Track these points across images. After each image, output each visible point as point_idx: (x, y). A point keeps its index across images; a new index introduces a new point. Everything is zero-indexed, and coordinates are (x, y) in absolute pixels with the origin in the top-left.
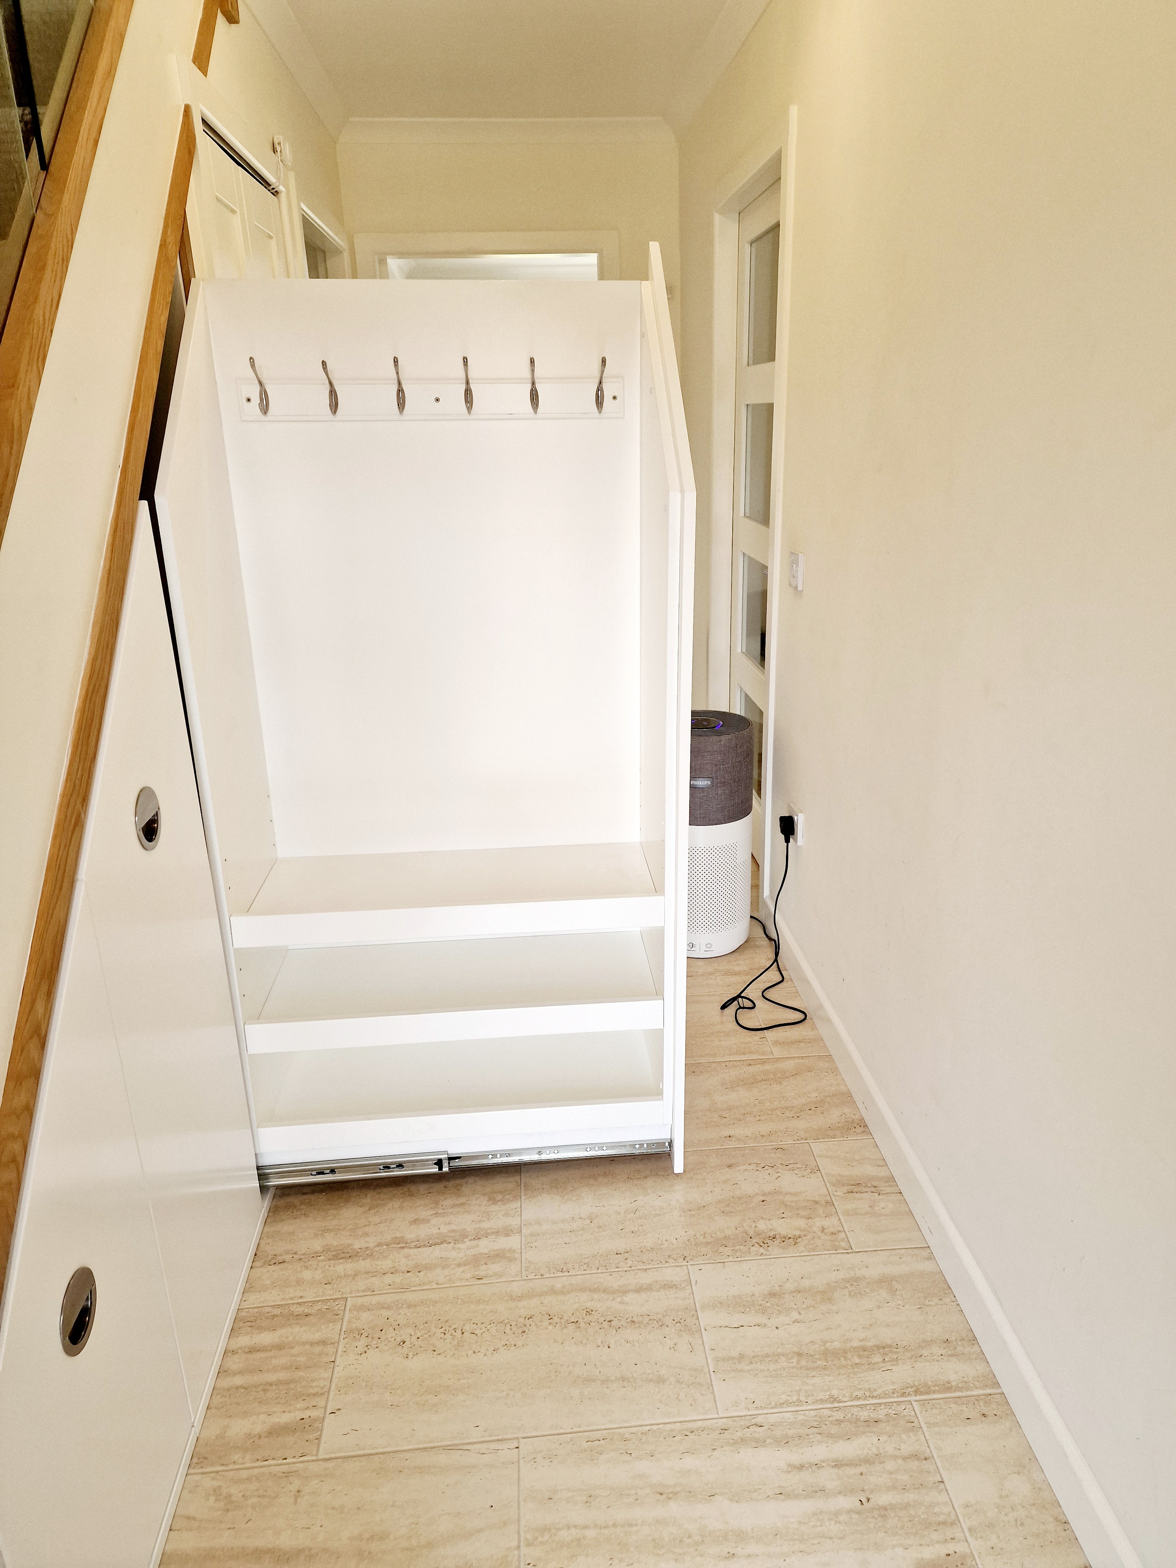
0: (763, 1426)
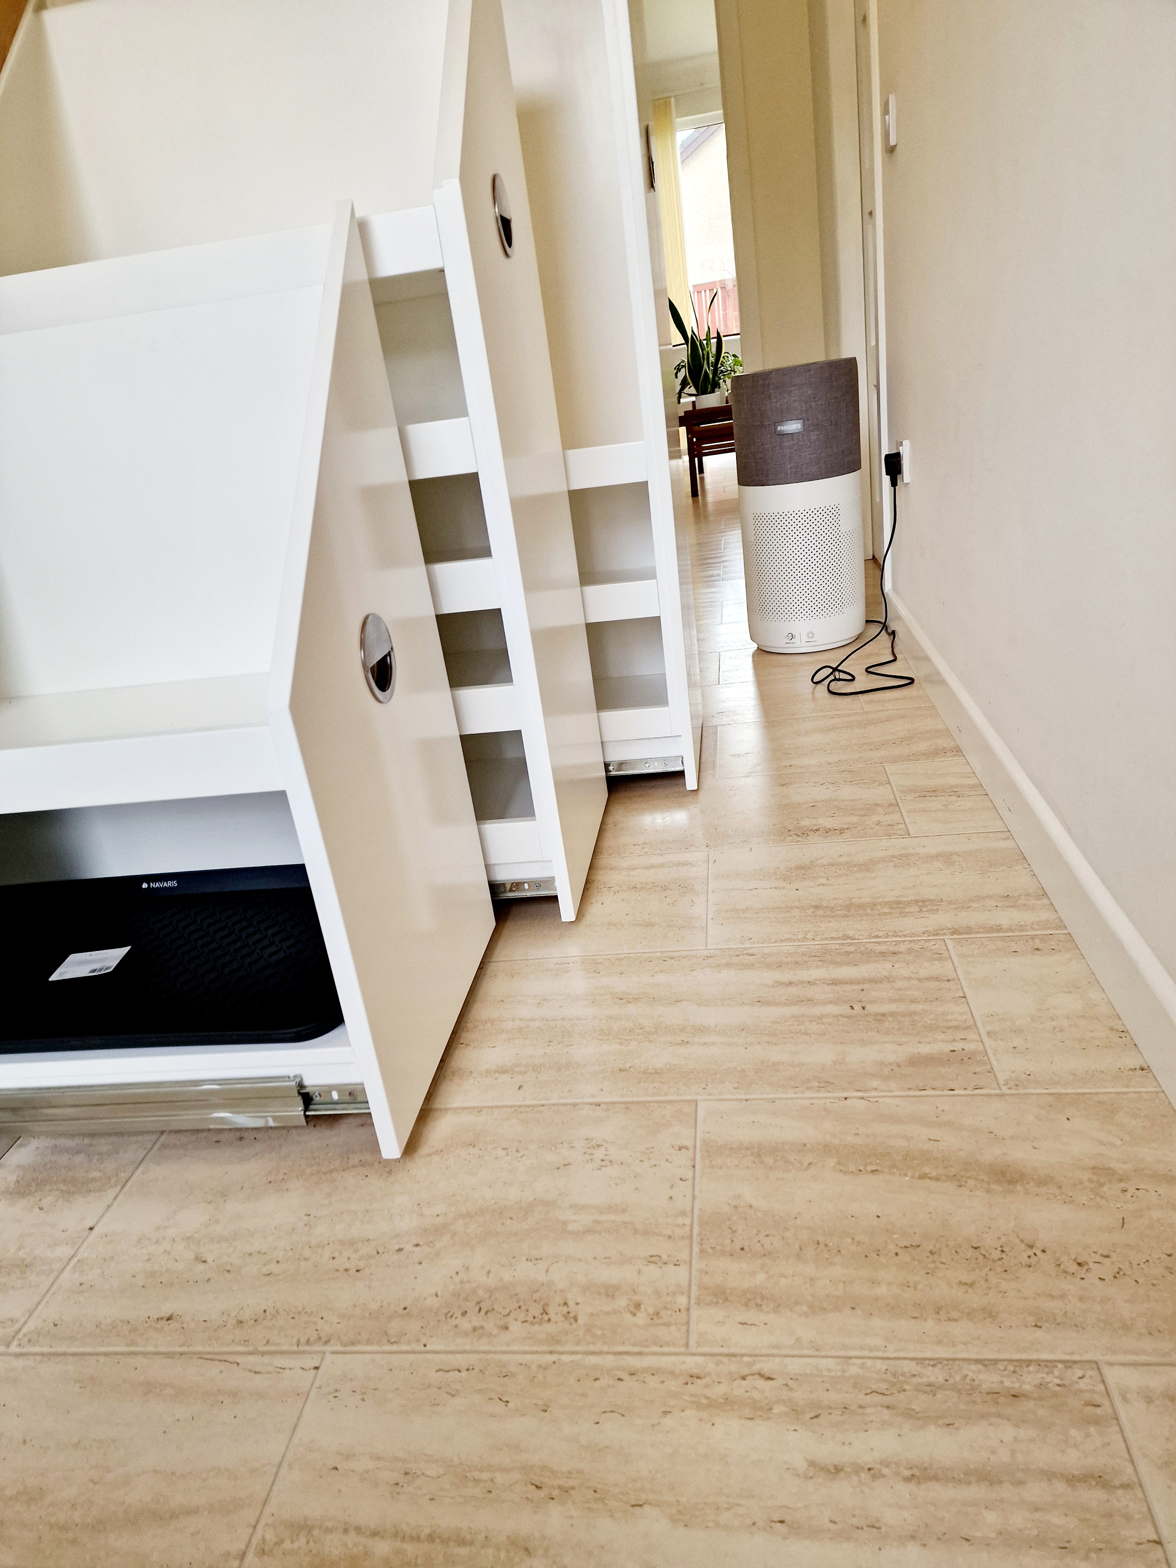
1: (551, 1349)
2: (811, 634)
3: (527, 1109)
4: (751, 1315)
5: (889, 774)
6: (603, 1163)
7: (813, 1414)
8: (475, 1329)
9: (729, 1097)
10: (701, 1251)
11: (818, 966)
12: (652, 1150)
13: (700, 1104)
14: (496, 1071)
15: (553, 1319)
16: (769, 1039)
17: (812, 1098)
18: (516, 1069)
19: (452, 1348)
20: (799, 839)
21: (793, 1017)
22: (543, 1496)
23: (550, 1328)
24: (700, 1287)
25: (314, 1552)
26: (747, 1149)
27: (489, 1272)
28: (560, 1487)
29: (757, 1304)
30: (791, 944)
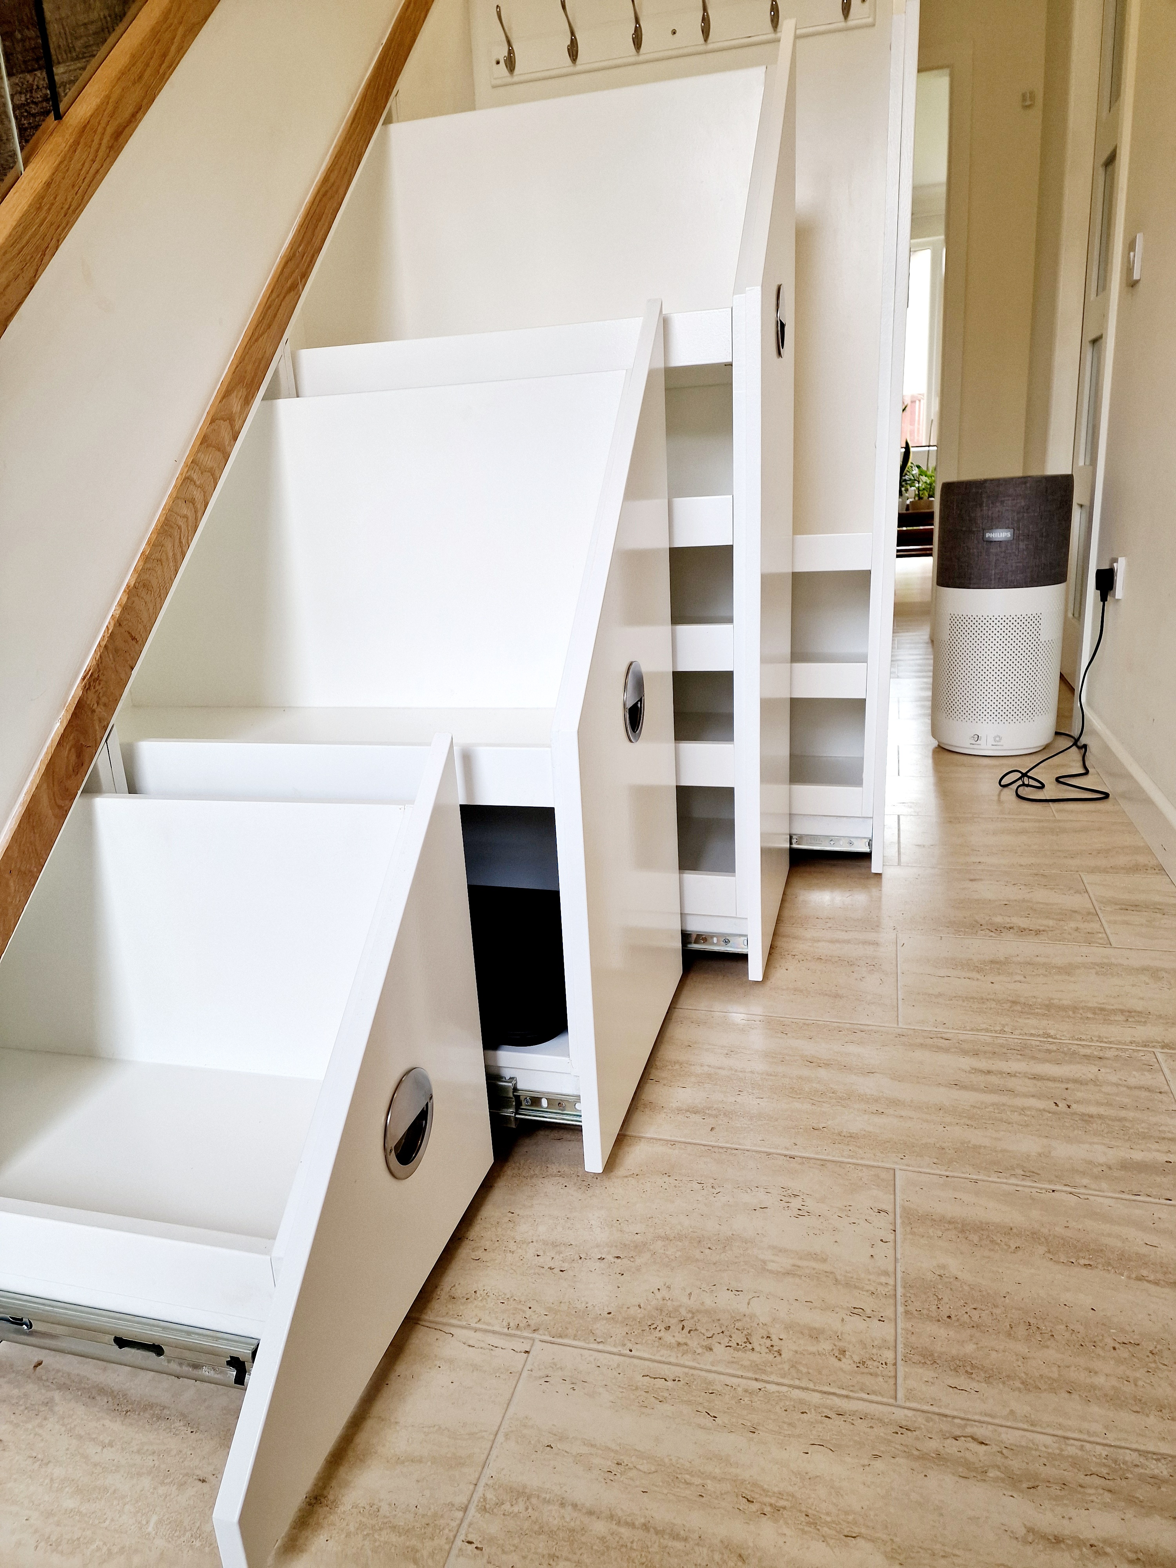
0: (987, 1445)
1: (757, 1377)
2: (997, 738)
3: (720, 1150)
4: (962, 1381)
5: (1086, 885)
6: (800, 1213)
7: (1031, 1484)
8: (679, 1344)
9: (928, 1170)
10: (907, 1312)
11: (1019, 1060)
12: (850, 1207)
13: (898, 1173)
14: (687, 1111)
15: (757, 1348)
16: (969, 1122)
17: (1017, 1185)
18: (707, 1112)
19: (657, 1358)
20: (992, 934)
21: (993, 1104)
22: (754, 1509)
23: (754, 1357)
24: (906, 1345)
25: (533, 1518)
26: (950, 1223)
27: (690, 1294)
28: (771, 1505)
29: (966, 1372)
30: (988, 1034)
